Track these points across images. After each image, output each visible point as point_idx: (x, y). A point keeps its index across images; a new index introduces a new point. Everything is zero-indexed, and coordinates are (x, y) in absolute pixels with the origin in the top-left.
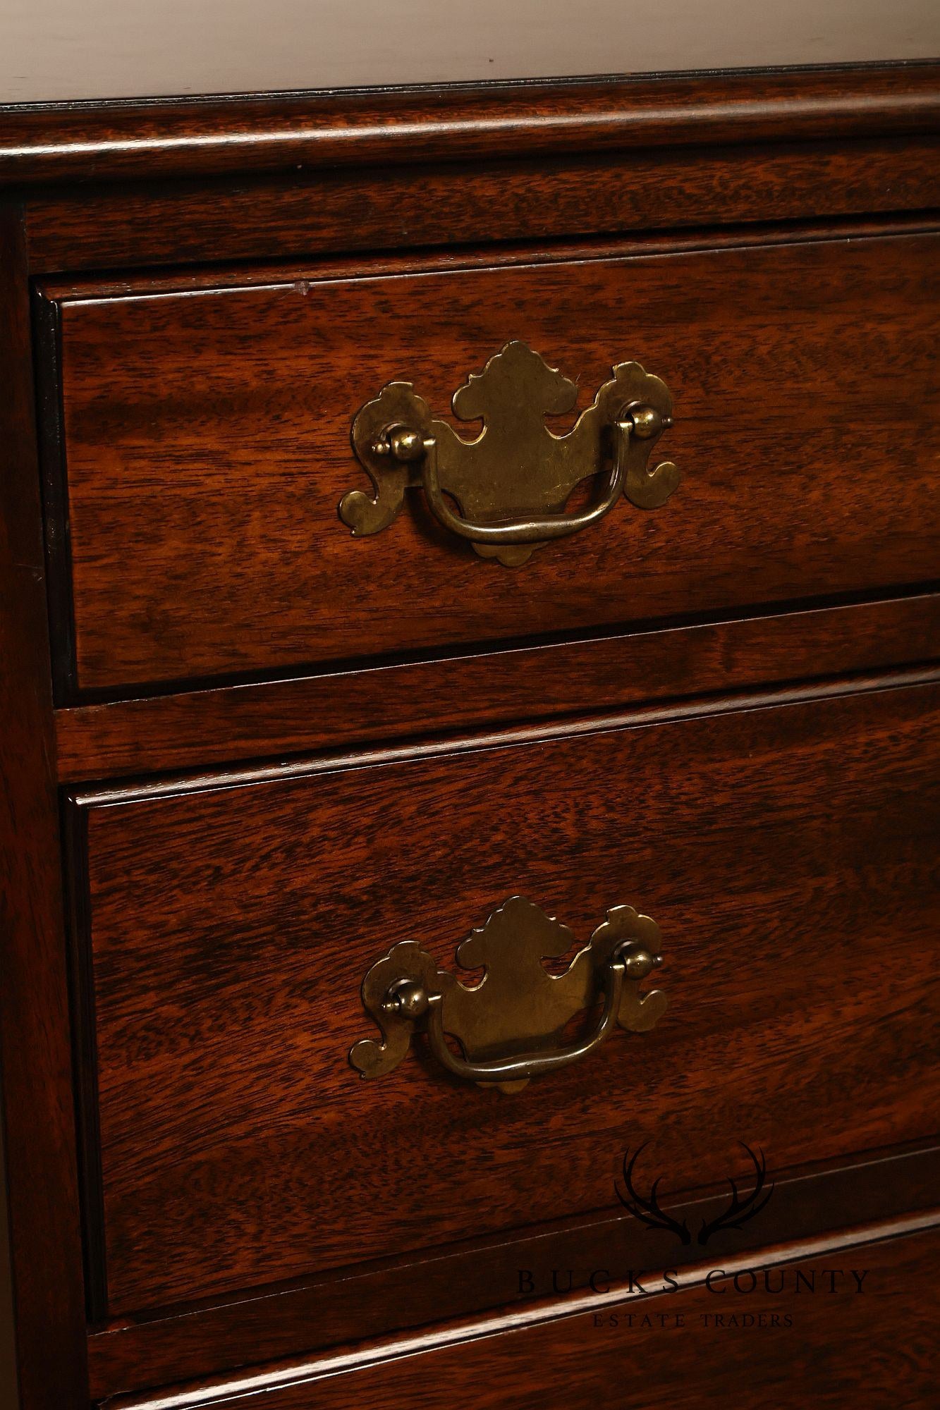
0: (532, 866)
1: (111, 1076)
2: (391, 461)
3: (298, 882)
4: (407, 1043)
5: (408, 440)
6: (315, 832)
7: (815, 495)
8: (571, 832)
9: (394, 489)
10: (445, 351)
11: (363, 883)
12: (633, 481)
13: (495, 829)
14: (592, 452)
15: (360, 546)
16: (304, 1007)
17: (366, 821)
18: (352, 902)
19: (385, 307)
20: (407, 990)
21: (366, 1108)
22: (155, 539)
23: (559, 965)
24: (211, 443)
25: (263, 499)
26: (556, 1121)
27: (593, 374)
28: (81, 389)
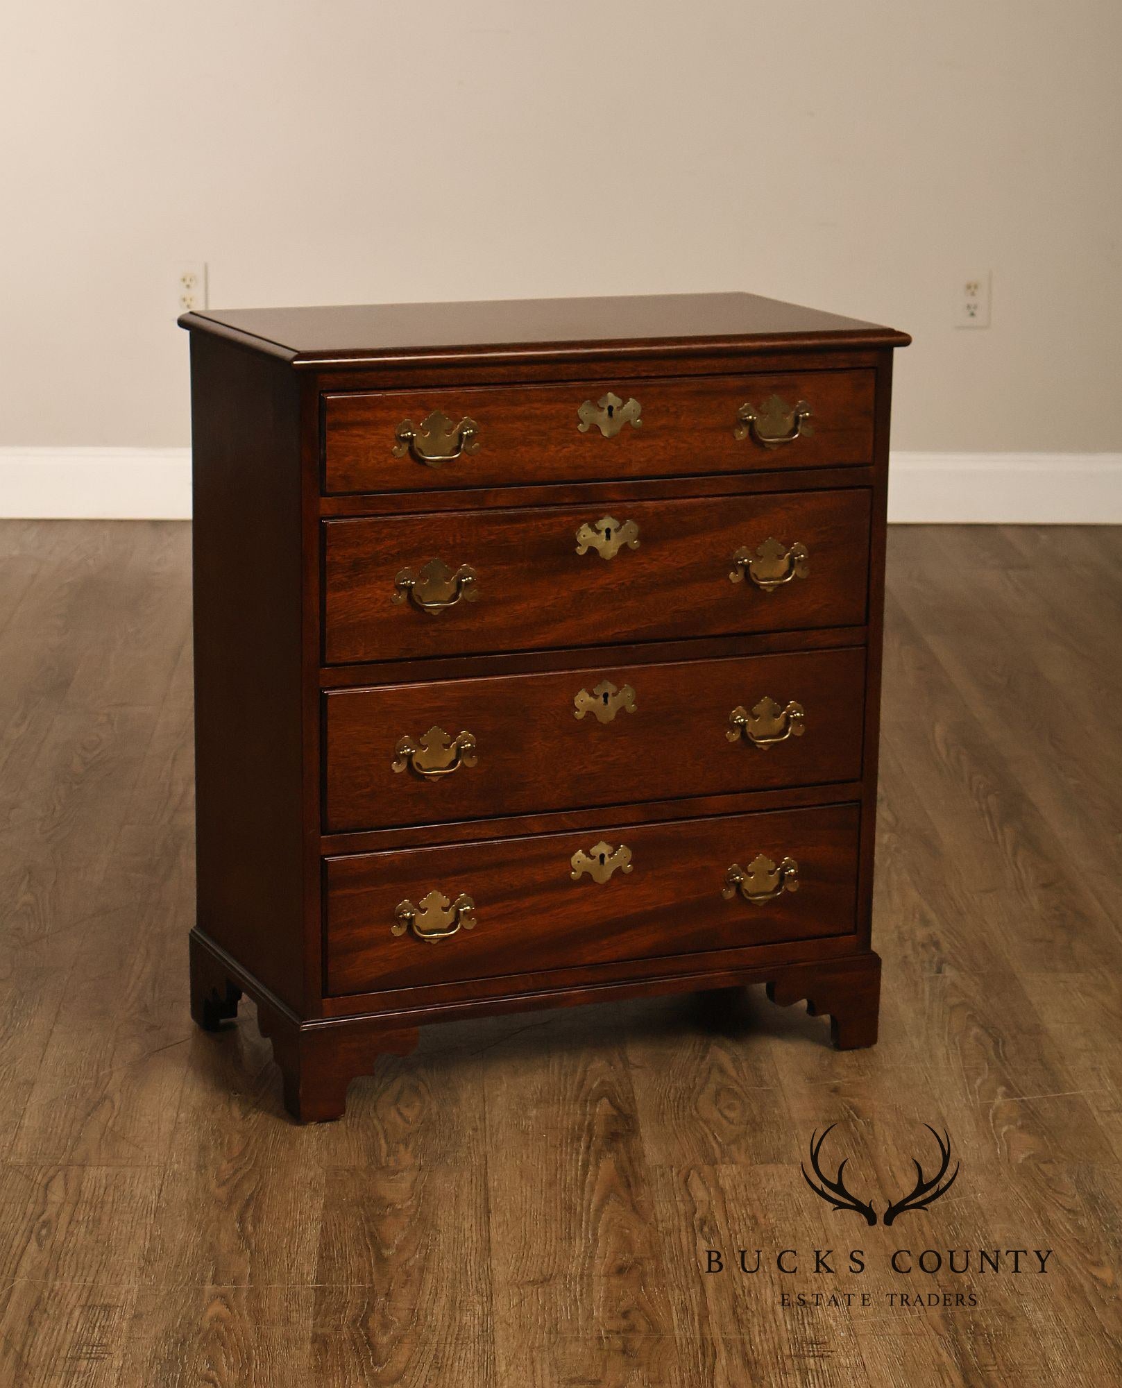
0: (441, 551)
1: (330, 597)
2: (405, 439)
3: (379, 548)
4: (406, 596)
5: (409, 434)
6: (384, 535)
8: (451, 542)
9: (406, 447)
10: (419, 412)
11: (396, 550)
12: (468, 448)
13: (431, 540)
14: (457, 439)
15: (396, 461)
16: (379, 583)
17: (397, 534)
18: (392, 555)
19: (405, 401)
20: (407, 580)
21: (395, 614)
22: (347, 456)
23: (448, 580)
24: (360, 433)
25: (373, 448)
26: (447, 625)
27: (457, 420)
28: (330, 418)
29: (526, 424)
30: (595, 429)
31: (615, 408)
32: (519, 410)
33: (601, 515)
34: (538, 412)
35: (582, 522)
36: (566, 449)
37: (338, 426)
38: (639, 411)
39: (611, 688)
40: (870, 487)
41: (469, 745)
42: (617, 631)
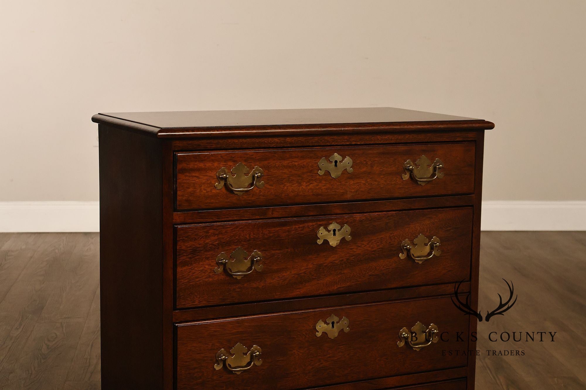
0: (242, 242)
1: (179, 269)
2: (222, 179)
3: (207, 241)
4: (223, 269)
5: (225, 175)
6: (210, 234)
7: (285, 188)
8: (248, 237)
9: (222, 183)
10: (230, 163)
11: (217, 242)
12: (257, 184)
13: (237, 236)
14: (251, 179)
15: (217, 191)
16: (207, 261)
17: (217, 233)
18: (215, 245)
19: (222, 157)
20: (223, 260)
21: (216, 279)
22: (189, 188)
23: (246, 259)
24: (197, 175)
25: (204, 183)
26: (245, 285)
27: (251, 168)
28: (180, 166)
29: (290, 170)
30: (328, 173)
31: (338, 161)
32: (285, 163)
33: (330, 222)
34: (296, 164)
35: (320, 225)
36: (311, 185)
37: (184, 171)
38: (351, 164)
39: (335, 319)
40: (472, 206)
41: (258, 353)
42: (339, 286)
